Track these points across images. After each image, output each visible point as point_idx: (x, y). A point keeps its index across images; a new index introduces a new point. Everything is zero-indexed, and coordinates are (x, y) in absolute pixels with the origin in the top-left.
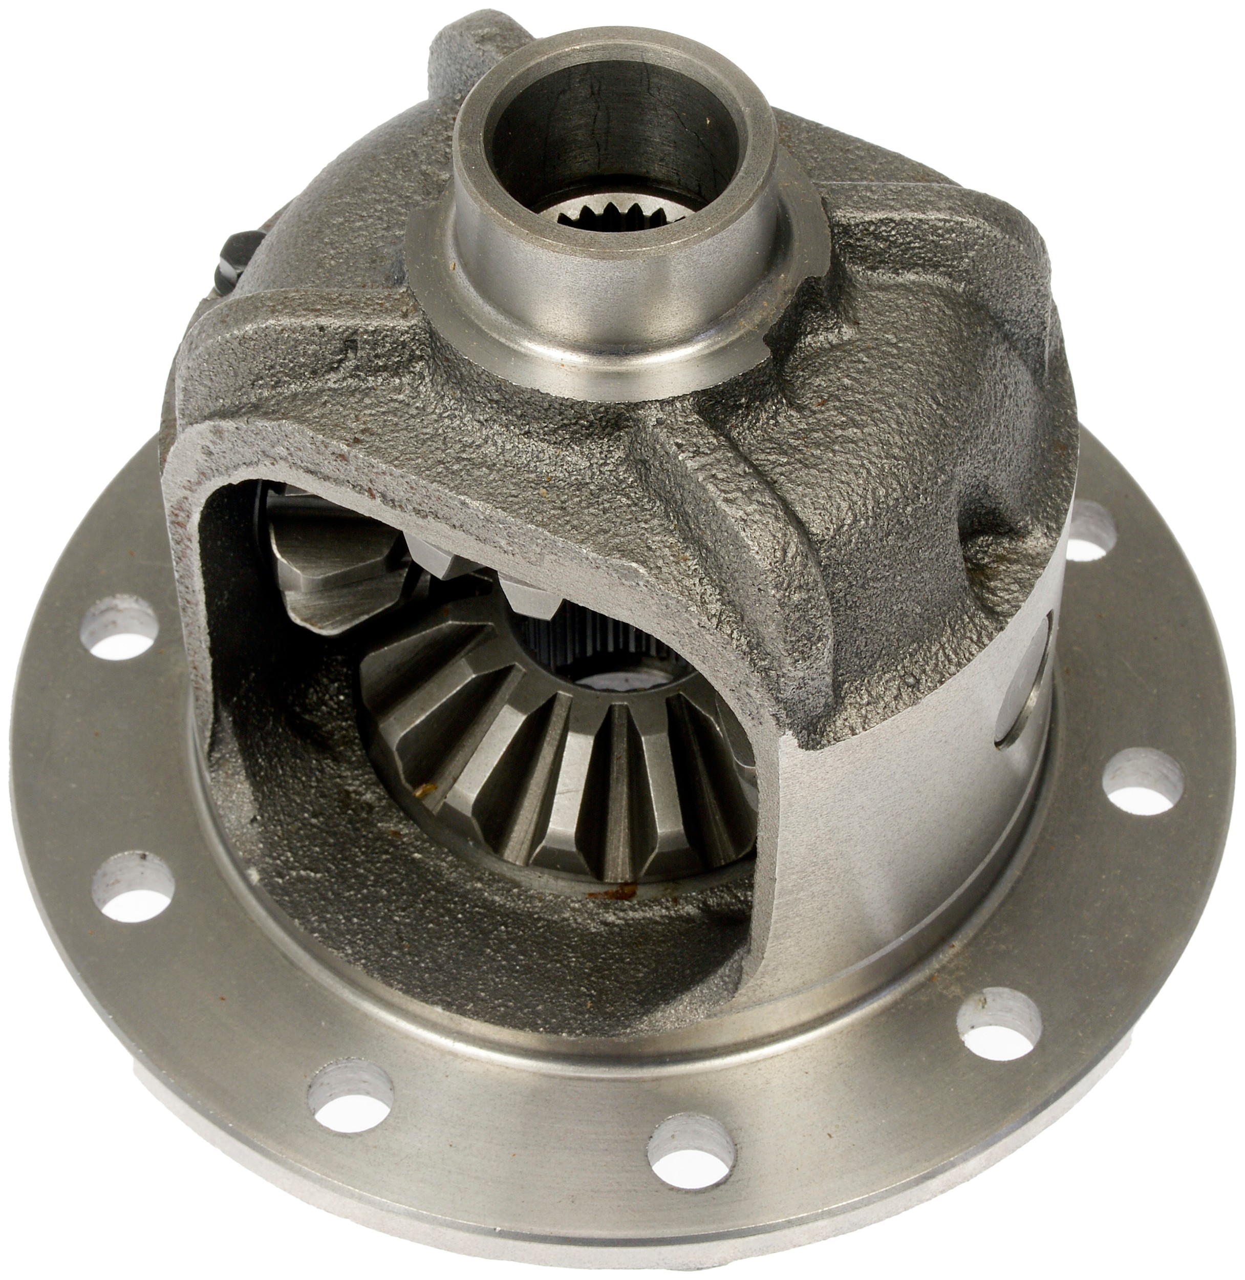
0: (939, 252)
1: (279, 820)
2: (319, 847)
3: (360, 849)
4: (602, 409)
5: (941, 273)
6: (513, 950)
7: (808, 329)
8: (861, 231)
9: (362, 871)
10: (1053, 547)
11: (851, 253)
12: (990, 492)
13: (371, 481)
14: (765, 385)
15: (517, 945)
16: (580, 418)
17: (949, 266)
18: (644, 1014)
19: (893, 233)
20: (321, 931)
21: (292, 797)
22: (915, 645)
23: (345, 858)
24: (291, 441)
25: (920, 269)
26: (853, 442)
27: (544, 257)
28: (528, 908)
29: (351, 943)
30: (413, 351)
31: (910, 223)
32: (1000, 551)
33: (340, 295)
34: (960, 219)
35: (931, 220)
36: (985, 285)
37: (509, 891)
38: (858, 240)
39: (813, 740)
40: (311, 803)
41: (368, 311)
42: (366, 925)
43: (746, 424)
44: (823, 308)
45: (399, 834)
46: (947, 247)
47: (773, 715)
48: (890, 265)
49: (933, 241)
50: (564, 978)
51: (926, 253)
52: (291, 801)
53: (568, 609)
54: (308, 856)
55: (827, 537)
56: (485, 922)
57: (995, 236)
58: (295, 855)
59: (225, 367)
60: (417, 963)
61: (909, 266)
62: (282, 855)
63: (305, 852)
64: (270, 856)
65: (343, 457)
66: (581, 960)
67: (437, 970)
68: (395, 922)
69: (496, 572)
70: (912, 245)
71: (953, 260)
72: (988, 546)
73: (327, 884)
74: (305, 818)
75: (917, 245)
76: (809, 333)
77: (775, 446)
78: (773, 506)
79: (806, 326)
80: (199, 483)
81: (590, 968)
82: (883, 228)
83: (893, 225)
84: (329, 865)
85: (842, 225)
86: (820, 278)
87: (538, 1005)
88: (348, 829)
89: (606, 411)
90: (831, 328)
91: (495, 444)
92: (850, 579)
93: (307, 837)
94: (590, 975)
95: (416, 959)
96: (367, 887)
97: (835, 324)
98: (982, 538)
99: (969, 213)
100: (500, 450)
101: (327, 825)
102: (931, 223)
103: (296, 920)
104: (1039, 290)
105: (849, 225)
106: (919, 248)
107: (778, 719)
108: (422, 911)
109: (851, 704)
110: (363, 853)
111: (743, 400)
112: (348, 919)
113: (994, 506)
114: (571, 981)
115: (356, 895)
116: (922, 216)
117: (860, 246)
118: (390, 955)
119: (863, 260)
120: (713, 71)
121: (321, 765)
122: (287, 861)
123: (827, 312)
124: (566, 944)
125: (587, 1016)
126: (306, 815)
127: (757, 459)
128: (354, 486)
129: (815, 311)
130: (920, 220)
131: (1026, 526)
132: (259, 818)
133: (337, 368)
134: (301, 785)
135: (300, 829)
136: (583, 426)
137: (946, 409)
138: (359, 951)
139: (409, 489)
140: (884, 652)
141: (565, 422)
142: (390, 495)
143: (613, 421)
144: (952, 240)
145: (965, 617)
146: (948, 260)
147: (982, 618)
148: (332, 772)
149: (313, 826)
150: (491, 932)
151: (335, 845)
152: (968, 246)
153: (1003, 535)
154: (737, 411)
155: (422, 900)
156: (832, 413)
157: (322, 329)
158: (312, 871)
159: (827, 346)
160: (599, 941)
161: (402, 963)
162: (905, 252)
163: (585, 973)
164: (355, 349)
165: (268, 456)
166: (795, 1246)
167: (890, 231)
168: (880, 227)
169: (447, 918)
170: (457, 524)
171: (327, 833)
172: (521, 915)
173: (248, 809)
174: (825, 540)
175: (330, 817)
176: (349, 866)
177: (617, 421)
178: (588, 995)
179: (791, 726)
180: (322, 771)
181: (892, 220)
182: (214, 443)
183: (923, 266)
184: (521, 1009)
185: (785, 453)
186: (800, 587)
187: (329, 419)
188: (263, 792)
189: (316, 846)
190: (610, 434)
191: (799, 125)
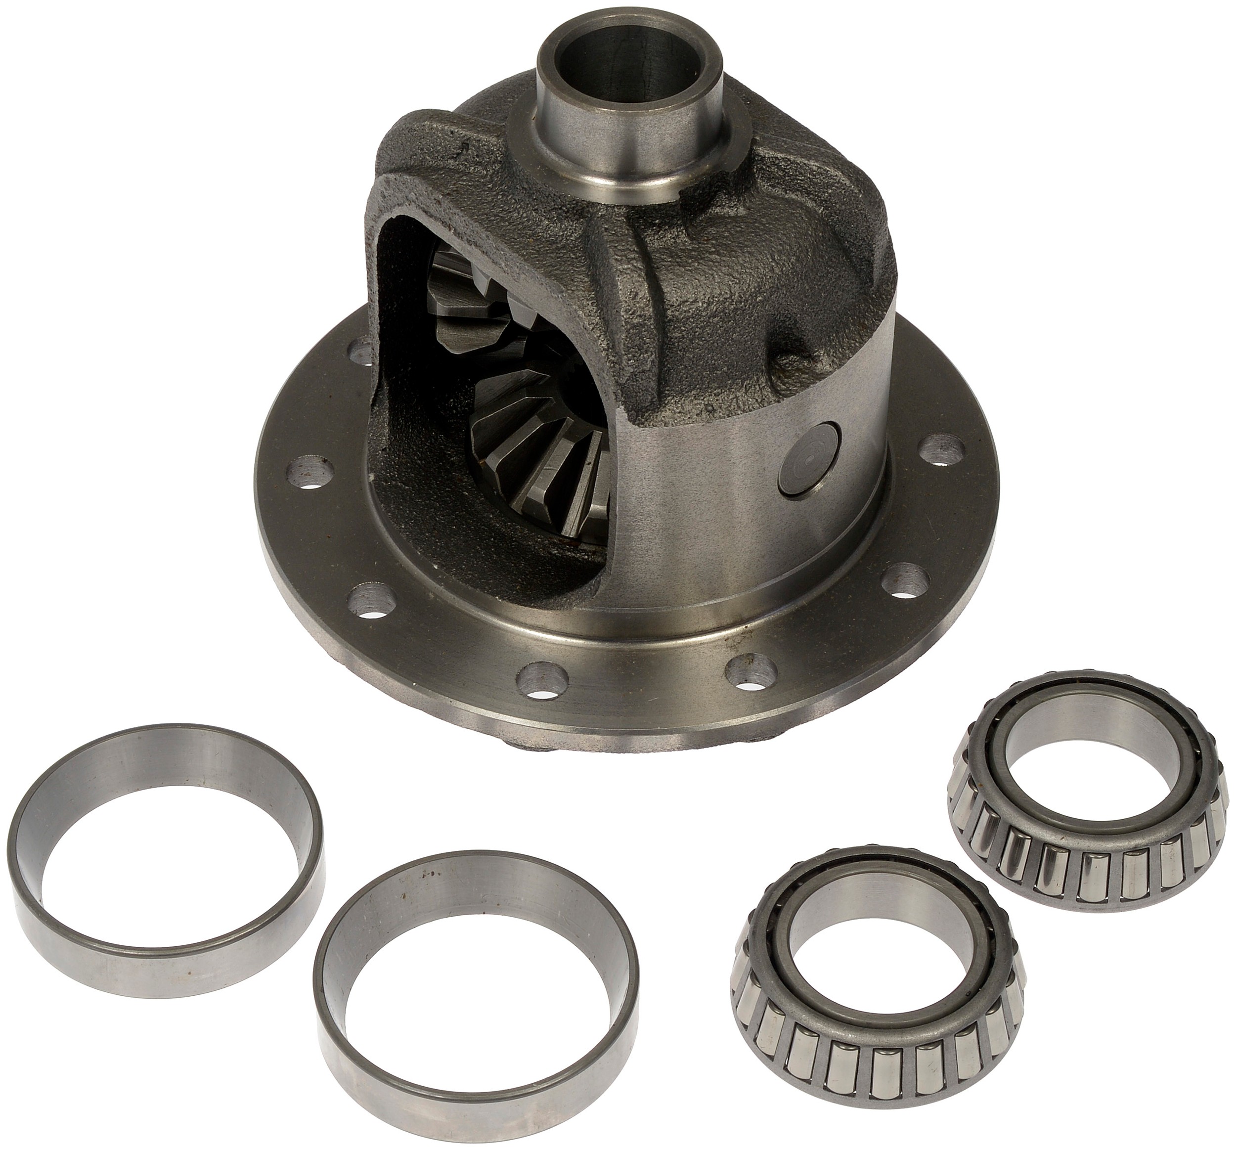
0: (811, 185)
1: (399, 455)
2: (415, 474)
3: (436, 482)
4: (574, 202)
5: (810, 199)
6: (492, 551)
7: (719, 204)
8: (771, 162)
9: (431, 492)
10: (831, 373)
11: (763, 174)
12: (798, 326)
13: (450, 219)
14: (673, 217)
15: (495, 550)
16: (563, 206)
17: (816, 196)
18: (545, 599)
19: (788, 167)
20: (393, 513)
21: (412, 446)
22: (720, 390)
23: (425, 483)
24: (417, 189)
25: (800, 193)
26: (712, 261)
27: (561, 105)
28: (512, 534)
29: (406, 523)
30: (497, 157)
31: (799, 164)
32: (801, 366)
33: (470, 119)
34: (828, 169)
35: (811, 165)
36: (835, 213)
37: (505, 523)
38: (768, 166)
39: (639, 420)
40: (421, 453)
41: (479, 129)
42: (419, 517)
43: (656, 237)
44: (729, 193)
45: (462, 480)
46: (816, 184)
47: (614, 393)
48: (783, 187)
49: (809, 178)
50: (513, 572)
51: (804, 184)
52: (410, 447)
53: (540, 321)
54: (406, 477)
55: (675, 304)
56: (484, 534)
57: (845, 184)
58: (399, 474)
59: (399, 144)
60: (437, 542)
61: (794, 191)
62: (392, 472)
63: (405, 474)
64: (385, 471)
65: (439, 202)
66: (527, 566)
67: (445, 548)
68: (436, 520)
69: (507, 290)
70: (798, 177)
71: (819, 192)
72: (794, 362)
73: (409, 492)
74: (414, 459)
75: (800, 178)
76: (719, 206)
77: (668, 252)
78: (640, 269)
79: (717, 201)
80: (379, 217)
81: (530, 572)
82: (783, 163)
83: (789, 162)
84: (415, 484)
85: (761, 156)
86: (728, 173)
87: (490, 580)
88: (435, 471)
89: (577, 203)
90: (732, 207)
91: (519, 213)
92: (684, 333)
93: (411, 468)
94: (527, 575)
95: (437, 540)
96: (430, 500)
97: (735, 205)
98: (792, 356)
99: (834, 167)
100: (519, 216)
101: (425, 466)
102: (810, 167)
103: (383, 504)
104: (869, 227)
105: (765, 157)
106: (801, 180)
107: (616, 396)
108: (453, 519)
109: (669, 409)
110: (437, 484)
111: (657, 221)
112: (411, 512)
113: (800, 337)
114: (516, 574)
115: (421, 502)
116: (806, 162)
117: (768, 171)
118: (424, 534)
119: (769, 180)
120: (701, 42)
121: (437, 436)
122: (394, 476)
123: (732, 196)
124: (522, 557)
125: (514, 592)
126: (416, 458)
127: (655, 256)
128: (443, 223)
129: (725, 194)
130: (805, 164)
131: (819, 356)
132: (388, 450)
133: (456, 158)
134: (420, 442)
135: (409, 463)
136: (564, 211)
137: (777, 264)
138: (409, 528)
139: (465, 225)
140: (698, 386)
141: (556, 206)
142: (459, 230)
143: (580, 211)
144: (820, 180)
145: (757, 387)
146: (816, 192)
147: (767, 392)
148: (441, 441)
149: (417, 463)
150: (485, 540)
151: (424, 476)
152: (830, 186)
153: (805, 358)
154: (653, 227)
155: (456, 514)
156: (709, 245)
157: (452, 132)
158: (404, 484)
159: (727, 216)
160: (542, 561)
161: (428, 540)
162: (793, 180)
163: (525, 573)
164: (467, 150)
165: (408, 200)
166: (581, 750)
167: (787, 166)
168: (781, 162)
169: (465, 526)
170: (485, 252)
171: (423, 469)
172: (506, 536)
173: (384, 442)
174: (673, 305)
175: (429, 462)
176: (426, 488)
177: (582, 212)
178: (521, 583)
179: (624, 403)
180: (436, 440)
181: (789, 160)
182: (386, 189)
183: (801, 192)
184: (480, 579)
185: (672, 257)
186: (640, 316)
187: (440, 181)
188: (395, 437)
189: (412, 474)
190: (578, 220)
191: (777, 113)
